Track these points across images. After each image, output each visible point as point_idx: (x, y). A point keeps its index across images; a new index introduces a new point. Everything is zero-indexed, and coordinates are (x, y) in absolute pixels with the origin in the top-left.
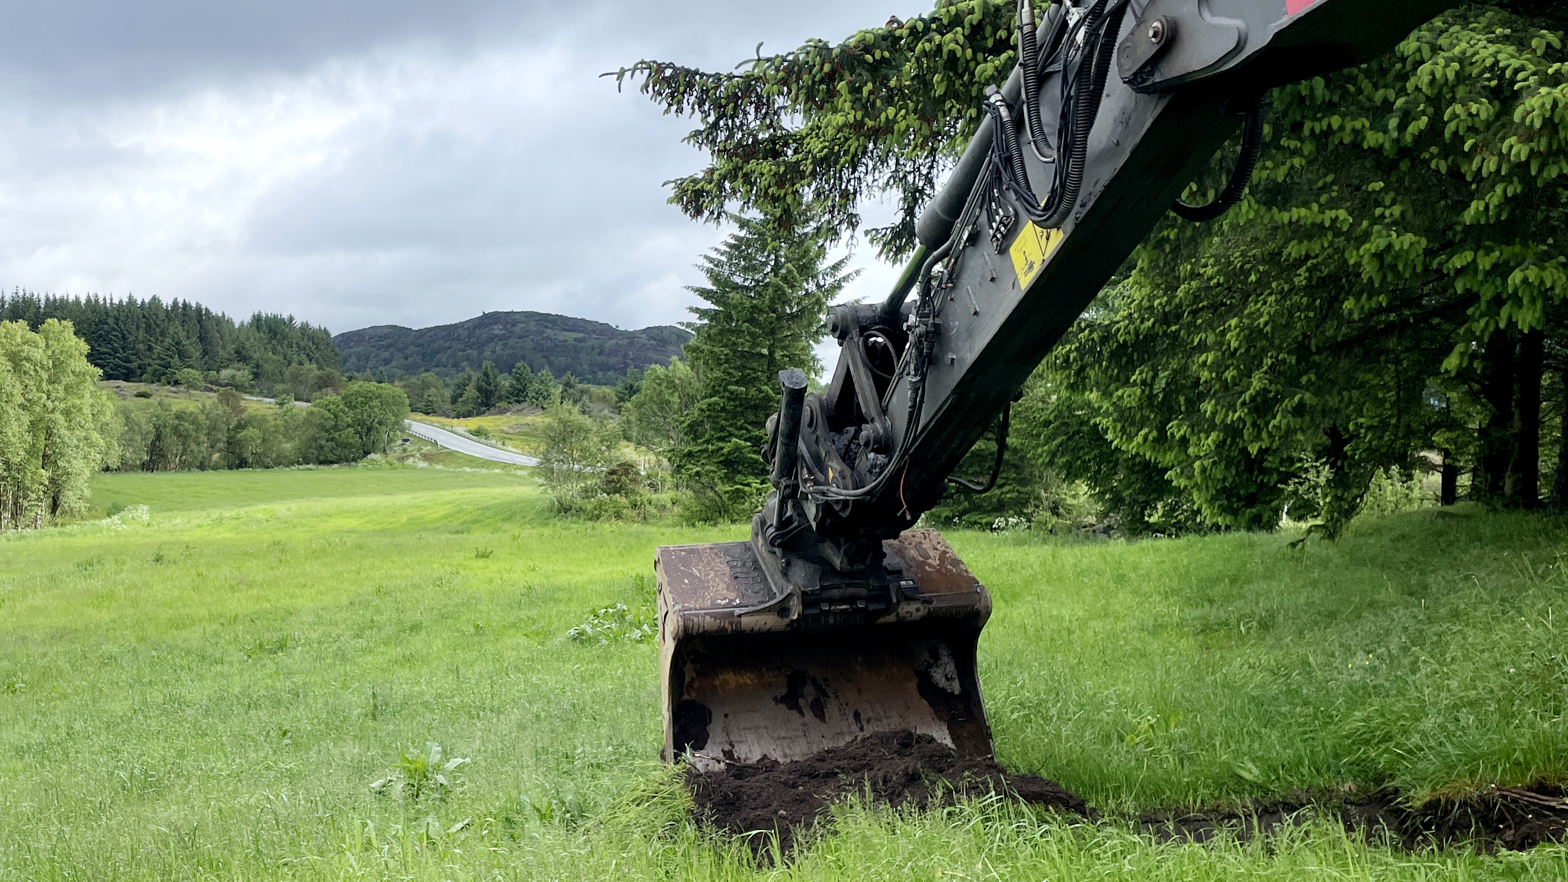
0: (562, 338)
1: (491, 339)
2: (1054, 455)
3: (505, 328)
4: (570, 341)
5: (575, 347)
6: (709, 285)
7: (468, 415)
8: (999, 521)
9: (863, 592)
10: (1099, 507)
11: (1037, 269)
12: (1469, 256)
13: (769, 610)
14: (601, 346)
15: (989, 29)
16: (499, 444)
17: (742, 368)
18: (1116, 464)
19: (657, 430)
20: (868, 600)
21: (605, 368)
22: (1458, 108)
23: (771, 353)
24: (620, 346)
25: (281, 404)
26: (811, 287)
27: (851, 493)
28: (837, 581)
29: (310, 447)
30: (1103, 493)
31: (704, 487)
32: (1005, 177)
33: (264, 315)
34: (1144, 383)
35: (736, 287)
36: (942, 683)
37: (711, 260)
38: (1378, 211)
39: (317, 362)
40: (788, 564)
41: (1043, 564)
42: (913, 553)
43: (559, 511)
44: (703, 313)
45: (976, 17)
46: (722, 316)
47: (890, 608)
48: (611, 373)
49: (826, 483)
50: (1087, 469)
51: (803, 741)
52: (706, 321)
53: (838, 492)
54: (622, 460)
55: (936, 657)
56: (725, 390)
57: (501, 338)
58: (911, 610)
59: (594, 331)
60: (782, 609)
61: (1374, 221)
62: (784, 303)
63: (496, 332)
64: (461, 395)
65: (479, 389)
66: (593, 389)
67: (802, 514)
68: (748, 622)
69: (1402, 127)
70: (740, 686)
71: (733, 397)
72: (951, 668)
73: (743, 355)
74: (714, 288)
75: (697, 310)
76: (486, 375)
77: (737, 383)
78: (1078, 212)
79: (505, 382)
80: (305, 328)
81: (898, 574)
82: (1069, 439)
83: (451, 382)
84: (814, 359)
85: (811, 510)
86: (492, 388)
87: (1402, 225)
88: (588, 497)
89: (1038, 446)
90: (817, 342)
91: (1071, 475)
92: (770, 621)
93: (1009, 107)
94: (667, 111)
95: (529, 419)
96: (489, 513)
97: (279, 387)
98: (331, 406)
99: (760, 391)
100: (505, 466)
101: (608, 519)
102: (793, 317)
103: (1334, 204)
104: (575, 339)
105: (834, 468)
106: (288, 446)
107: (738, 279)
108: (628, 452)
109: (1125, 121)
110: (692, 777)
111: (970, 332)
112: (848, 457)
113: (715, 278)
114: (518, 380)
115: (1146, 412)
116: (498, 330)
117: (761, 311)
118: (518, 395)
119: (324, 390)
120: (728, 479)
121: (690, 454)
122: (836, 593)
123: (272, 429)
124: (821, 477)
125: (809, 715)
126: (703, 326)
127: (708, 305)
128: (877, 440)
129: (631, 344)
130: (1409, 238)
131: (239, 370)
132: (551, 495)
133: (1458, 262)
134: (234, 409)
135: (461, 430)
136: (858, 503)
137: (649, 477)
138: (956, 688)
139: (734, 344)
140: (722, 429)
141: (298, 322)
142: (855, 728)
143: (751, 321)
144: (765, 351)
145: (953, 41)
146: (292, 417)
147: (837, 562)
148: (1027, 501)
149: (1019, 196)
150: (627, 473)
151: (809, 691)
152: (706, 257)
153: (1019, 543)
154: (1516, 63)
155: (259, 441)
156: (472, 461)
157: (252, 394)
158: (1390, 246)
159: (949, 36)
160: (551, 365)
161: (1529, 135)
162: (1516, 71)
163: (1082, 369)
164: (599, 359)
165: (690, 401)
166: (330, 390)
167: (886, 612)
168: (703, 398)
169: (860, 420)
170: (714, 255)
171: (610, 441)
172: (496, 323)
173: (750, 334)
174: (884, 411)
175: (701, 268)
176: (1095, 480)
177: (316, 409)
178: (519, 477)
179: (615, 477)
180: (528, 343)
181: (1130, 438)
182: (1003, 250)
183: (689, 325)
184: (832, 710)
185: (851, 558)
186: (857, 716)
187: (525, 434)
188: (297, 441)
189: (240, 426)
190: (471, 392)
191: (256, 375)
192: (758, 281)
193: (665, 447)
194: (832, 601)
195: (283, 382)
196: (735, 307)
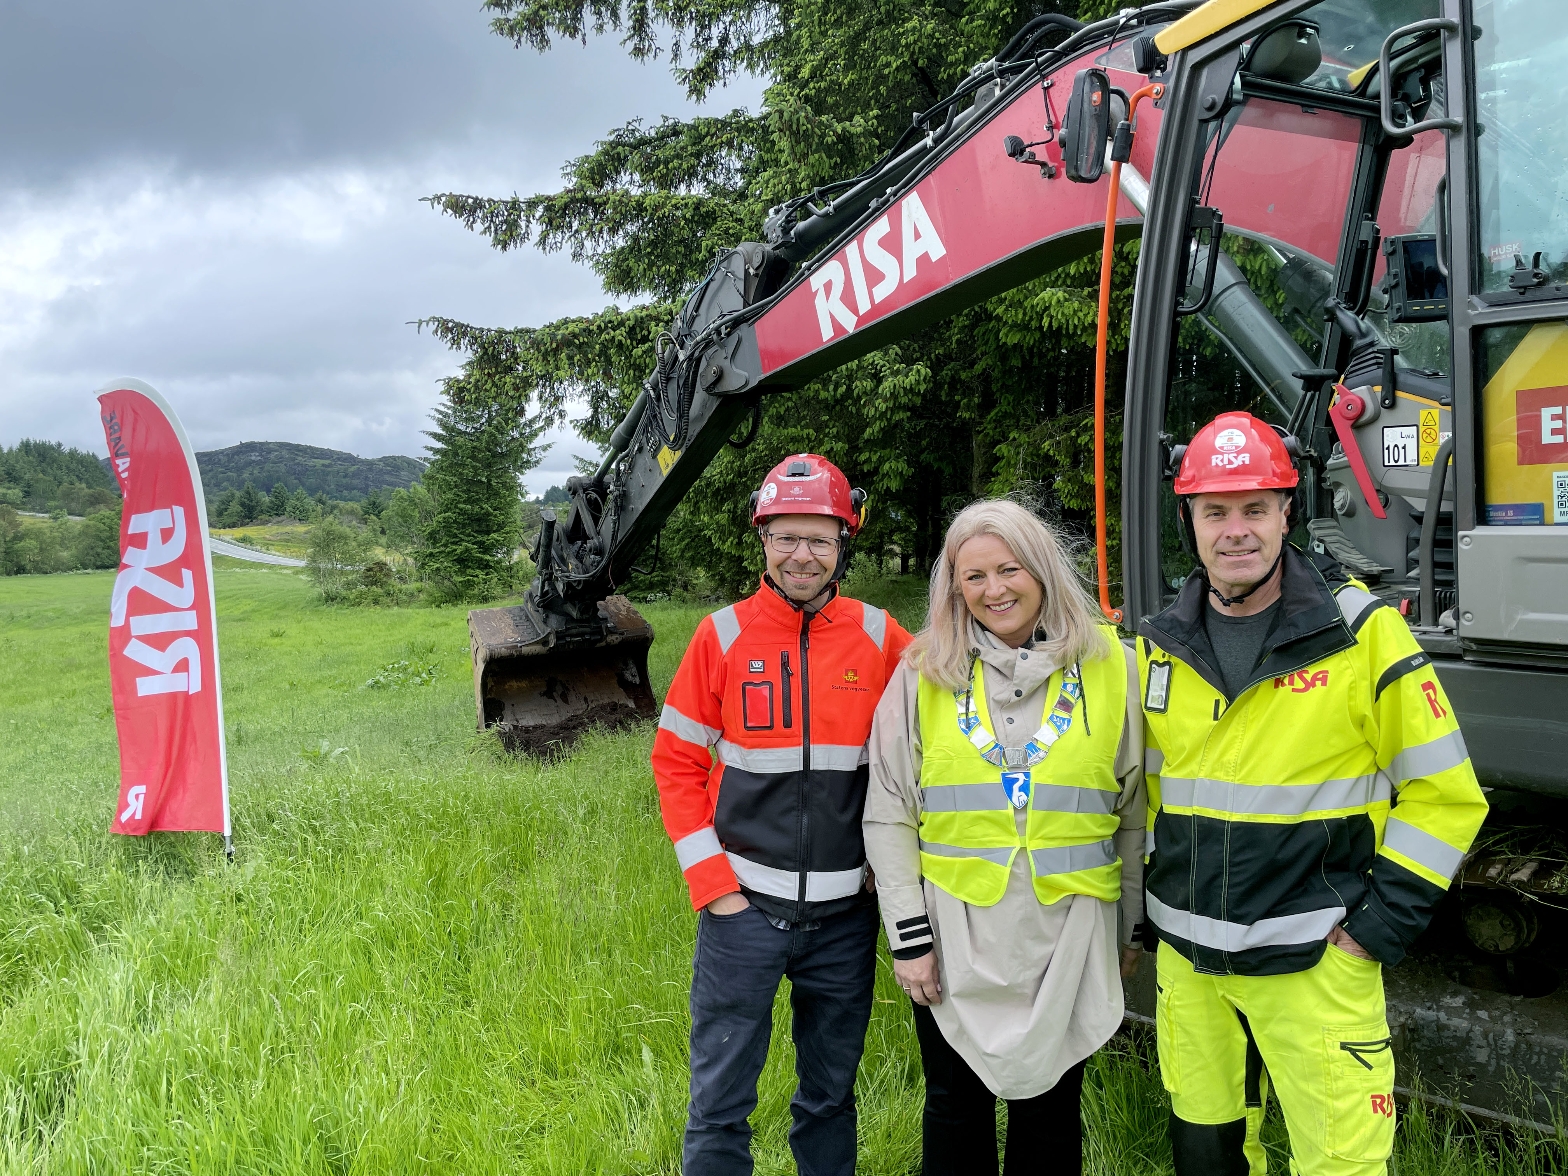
0: (311, 464)
1: (250, 463)
2: (683, 551)
3: (261, 455)
4: (318, 466)
5: (323, 471)
6: (439, 431)
7: (232, 526)
8: (651, 596)
9: (588, 630)
10: (713, 584)
11: (670, 467)
12: (867, 455)
13: (537, 643)
14: (345, 470)
15: (638, 330)
16: (264, 550)
17: (468, 491)
18: (721, 557)
19: (402, 537)
20: (591, 634)
21: (350, 488)
22: (858, 383)
23: (489, 481)
24: (362, 471)
25: (55, 518)
26: (516, 434)
27: (582, 576)
28: (574, 625)
29: (88, 554)
30: (713, 575)
31: (444, 578)
32: (654, 424)
33: (32, 442)
34: (729, 510)
35: (460, 433)
36: (630, 678)
37: (441, 413)
38: (827, 430)
39: (87, 483)
40: (547, 616)
41: (679, 621)
42: (613, 608)
43: (327, 601)
44: (436, 451)
45: (632, 323)
46: (450, 453)
47: (603, 638)
48: (355, 492)
49: (568, 571)
50: (704, 560)
51: (557, 716)
52: (438, 457)
53: (574, 576)
54: (376, 560)
55: (627, 665)
56: (456, 507)
57: (258, 463)
58: (614, 639)
59: (339, 459)
60: (545, 642)
61: (826, 435)
62: (496, 445)
63: (253, 458)
64: (226, 510)
65: (242, 504)
66: (342, 504)
67: (554, 589)
68: (526, 650)
69: (836, 389)
70: (519, 688)
71: (462, 513)
72: (634, 670)
73: (469, 482)
74: (444, 433)
75: (431, 449)
76: (248, 493)
77: (465, 502)
78: (688, 443)
79: (266, 499)
80: (73, 454)
81: (605, 620)
82: (693, 540)
83: (215, 499)
84: (520, 485)
85: (560, 587)
86: (254, 503)
87: (837, 437)
88: (350, 589)
89: (673, 545)
90: (522, 474)
91: (694, 563)
92: (538, 649)
93: (654, 390)
94: (451, 348)
95: (288, 529)
96: (265, 604)
97: (52, 503)
98: (106, 520)
99: (482, 508)
100: (271, 567)
101: (368, 605)
102: (503, 455)
103: (807, 426)
104: (323, 465)
105: (572, 563)
106: (65, 554)
107: (462, 427)
108: (379, 553)
109: (704, 405)
110: (501, 734)
111: (641, 495)
112: (579, 558)
113: (445, 426)
114: (276, 497)
115: (732, 528)
116: (255, 456)
117: (480, 451)
118: (278, 510)
119: (97, 507)
120: (461, 572)
121: (431, 555)
122: (574, 631)
123: (49, 540)
124: (565, 569)
125: (560, 701)
126: (437, 461)
127: (439, 445)
128: (596, 549)
129: (371, 470)
130: (840, 444)
131: (9, 488)
132: (319, 590)
133: (863, 457)
134: (10, 524)
135: (228, 538)
136: (586, 582)
137: (398, 572)
138: (637, 680)
139: (461, 474)
140: (455, 536)
141: (66, 449)
142: (585, 706)
143: (473, 457)
144: (484, 479)
145: (620, 335)
146: (67, 530)
147: (574, 614)
148: (668, 582)
149: (661, 434)
150: (381, 570)
151: (559, 689)
152: (437, 410)
153: (664, 609)
154: (882, 363)
155: (36, 551)
156: (241, 563)
157: (24, 510)
158: (832, 448)
159: (618, 332)
160: (303, 485)
161: (886, 400)
162: (882, 366)
163: (697, 502)
164: (344, 481)
165: (428, 515)
166: (102, 506)
167: (600, 641)
168: (440, 513)
169: (585, 538)
170: (442, 409)
171: (367, 545)
172: (253, 451)
173: (473, 467)
174: (598, 533)
175: (433, 418)
176: (709, 567)
177: (91, 522)
178: (286, 575)
179: (371, 573)
180: (282, 468)
181: (724, 542)
182: (654, 457)
183: (426, 459)
184: (572, 697)
185: (582, 612)
186: (586, 699)
187: (287, 541)
188: (74, 550)
189: (18, 538)
190: (235, 507)
191: (27, 494)
192: (476, 428)
193: (410, 549)
194: (572, 636)
195: (54, 499)
196: (461, 447)
